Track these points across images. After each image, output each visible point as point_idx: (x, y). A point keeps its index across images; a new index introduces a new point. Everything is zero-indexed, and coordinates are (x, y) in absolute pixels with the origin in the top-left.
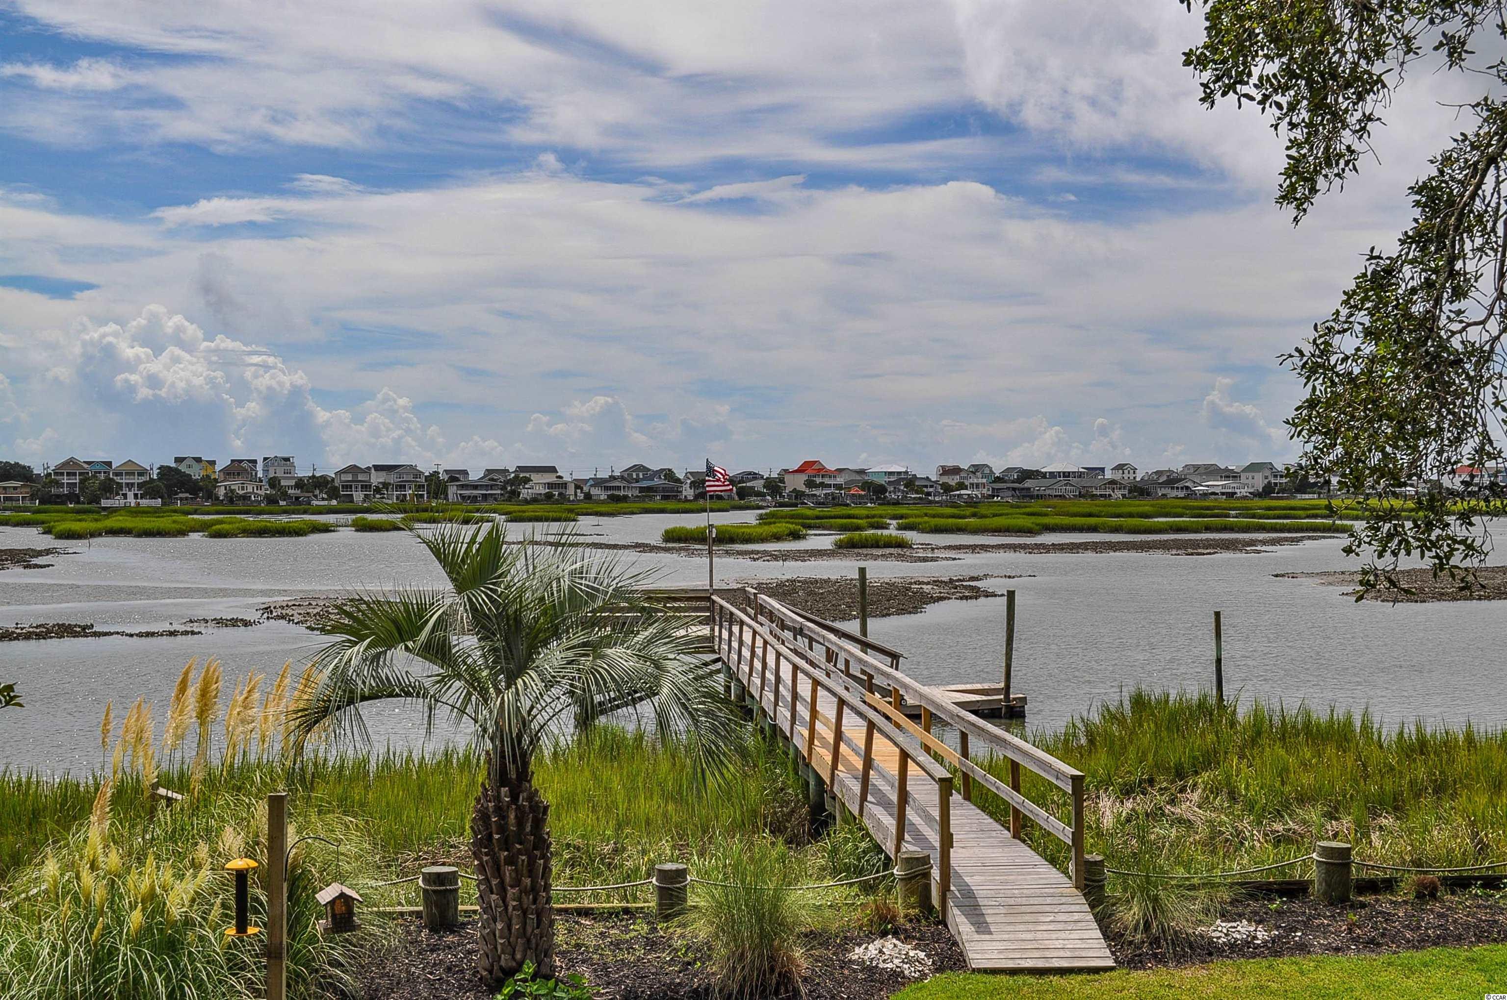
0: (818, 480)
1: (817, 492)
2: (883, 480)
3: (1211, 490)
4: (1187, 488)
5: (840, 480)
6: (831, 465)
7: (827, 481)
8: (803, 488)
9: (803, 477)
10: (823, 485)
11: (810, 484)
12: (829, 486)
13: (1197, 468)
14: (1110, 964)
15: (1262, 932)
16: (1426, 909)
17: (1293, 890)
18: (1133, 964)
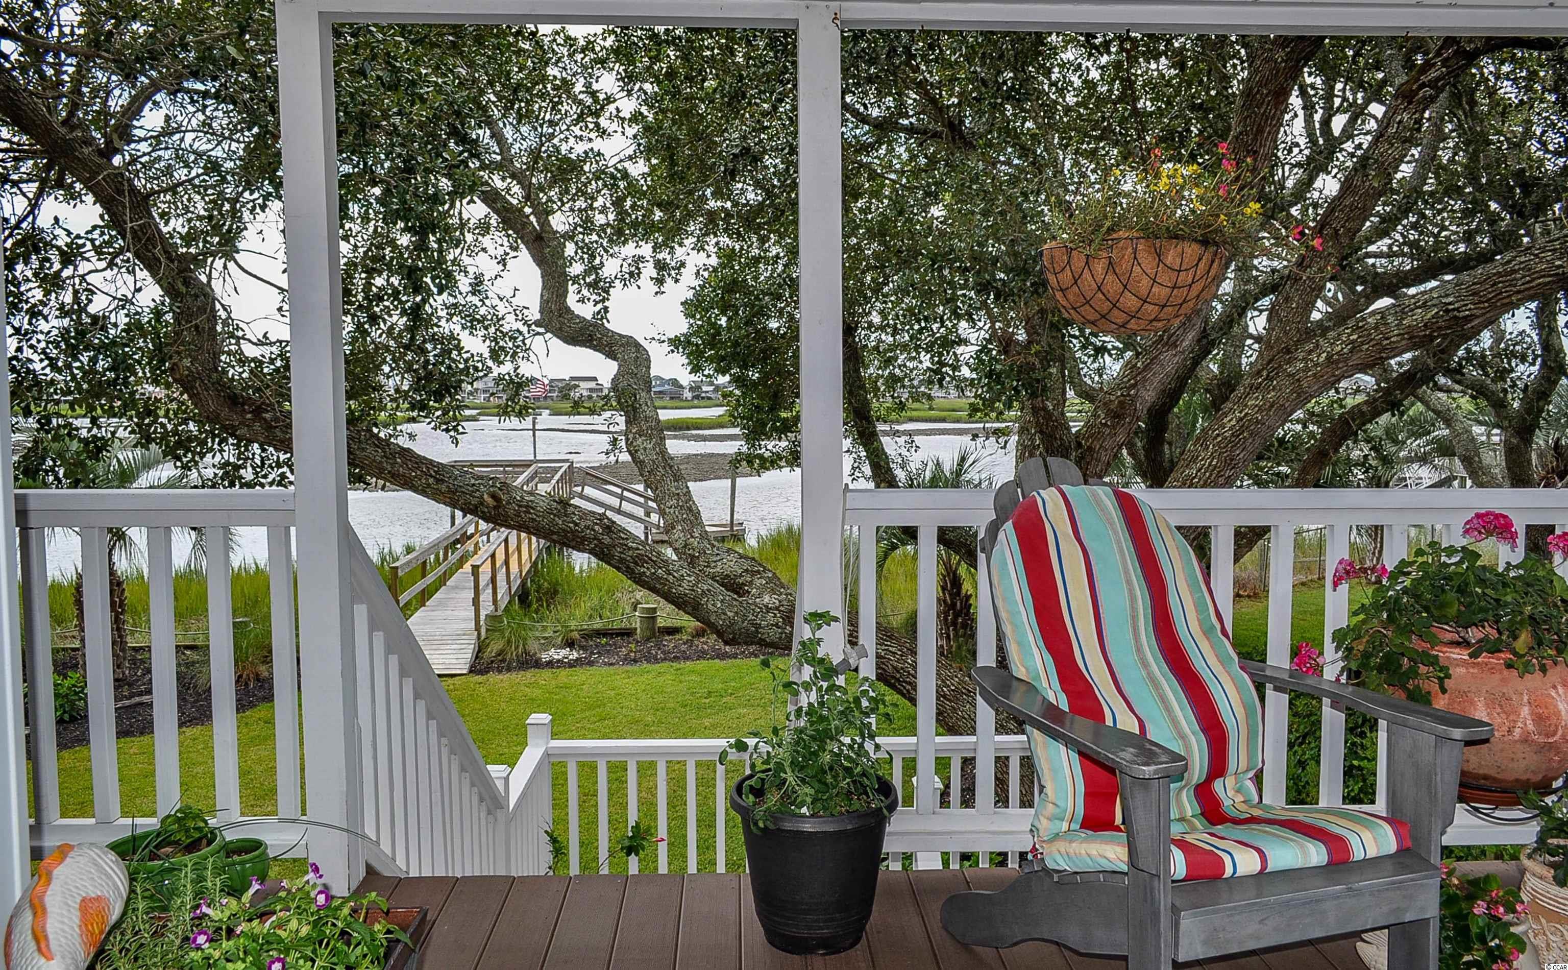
14: (465, 672)
15: (575, 655)
16: (689, 643)
17: (627, 633)
18: (481, 672)
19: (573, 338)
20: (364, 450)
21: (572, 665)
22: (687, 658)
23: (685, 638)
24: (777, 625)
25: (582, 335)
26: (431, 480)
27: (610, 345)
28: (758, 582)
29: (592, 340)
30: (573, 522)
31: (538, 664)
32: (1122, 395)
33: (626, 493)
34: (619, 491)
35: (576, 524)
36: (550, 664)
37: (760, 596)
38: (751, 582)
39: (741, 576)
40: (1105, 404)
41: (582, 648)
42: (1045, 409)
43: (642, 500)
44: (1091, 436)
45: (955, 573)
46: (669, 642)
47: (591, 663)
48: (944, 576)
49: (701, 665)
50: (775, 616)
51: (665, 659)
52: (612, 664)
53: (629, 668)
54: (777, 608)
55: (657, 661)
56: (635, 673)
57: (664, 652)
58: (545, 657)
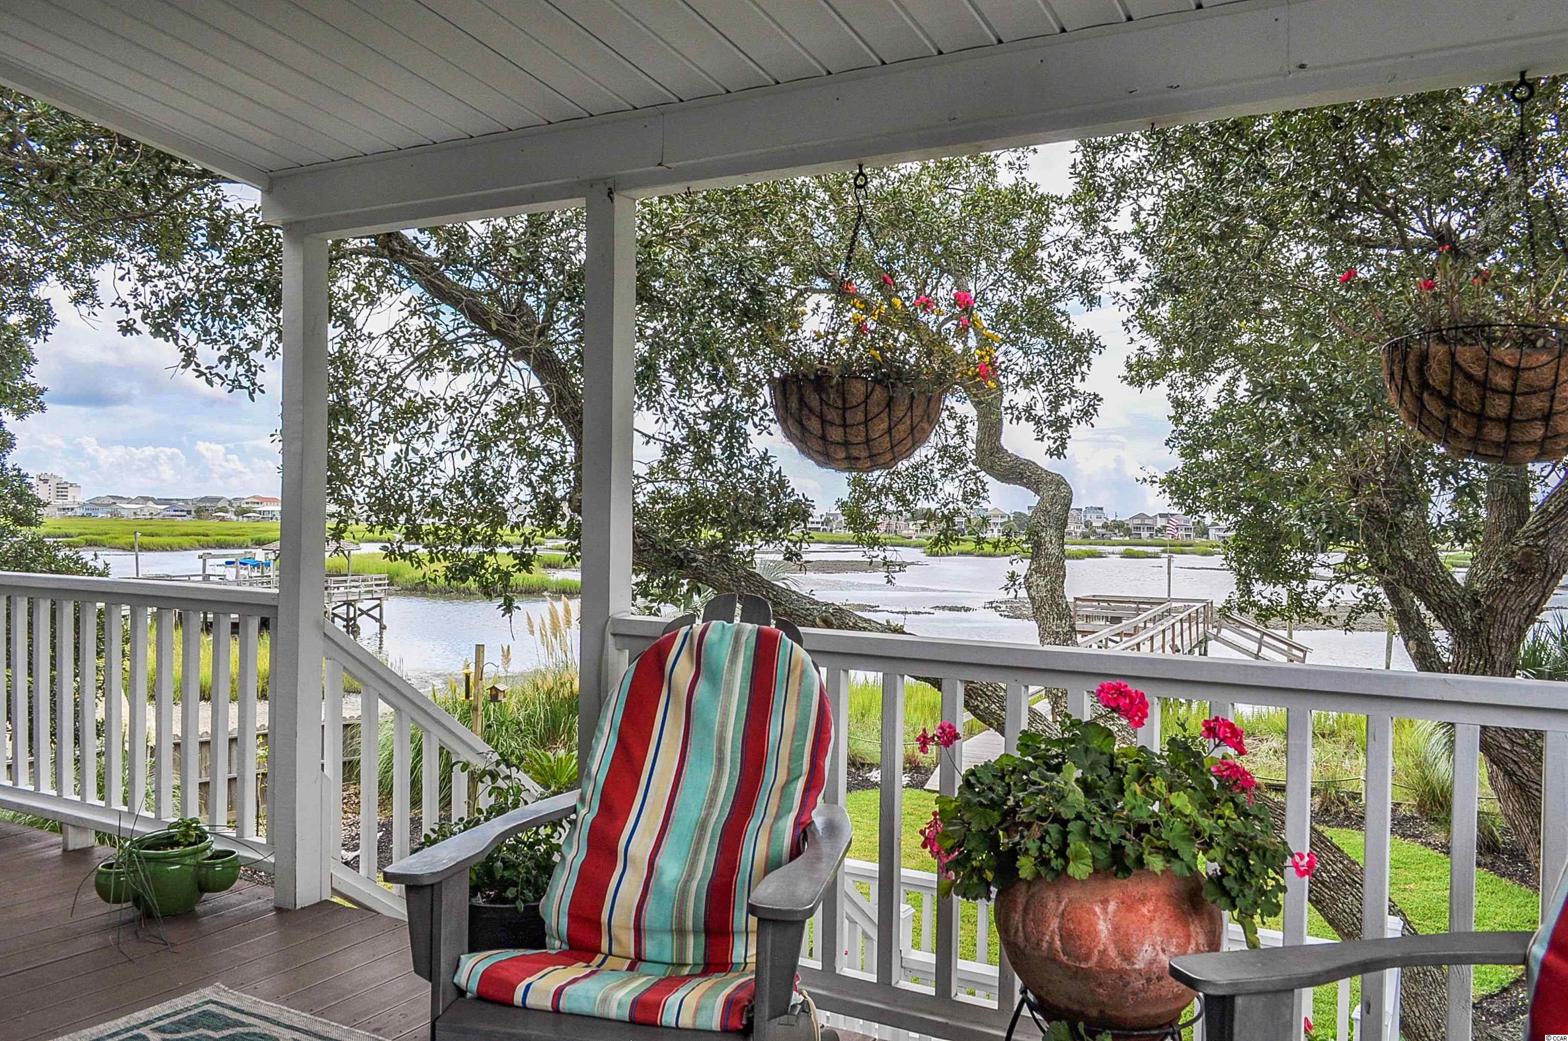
25: (1013, 473)
27: (1037, 483)
29: (1022, 479)
32: (1527, 545)
33: (1266, 638)
34: (1258, 635)
40: (1507, 556)
42: (1403, 558)
43: (1285, 647)
44: (1491, 593)
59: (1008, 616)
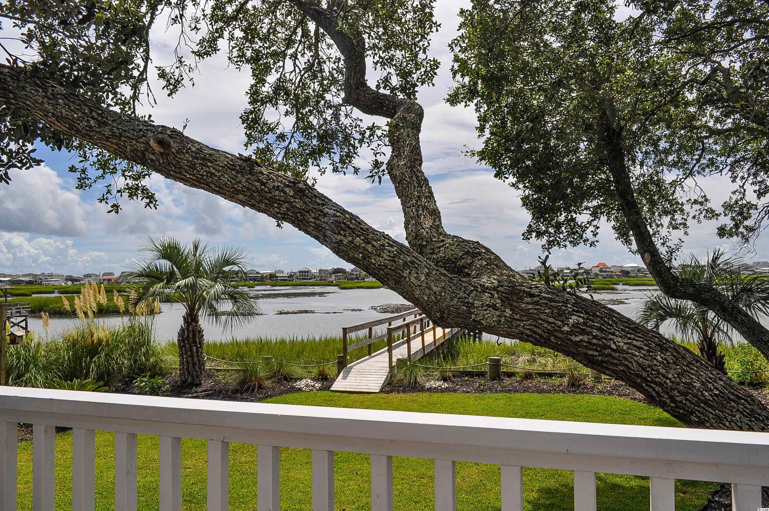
0: (604, 270)
1: (603, 273)
2: (629, 270)
3: (763, 271)
4: (753, 271)
5: (612, 269)
6: (609, 265)
7: (607, 270)
8: (598, 272)
9: (599, 269)
10: (605, 271)
11: (601, 271)
12: (608, 272)
13: (759, 263)
14: (378, 391)
15: (446, 385)
16: (520, 382)
17: (481, 374)
18: (388, 392)
19: (367, 106)
20: (24, 88)
21: (442, 391)
22: (517, 391)
23: (518, 379)
24: (494, 307)
26: (92, 123)
28: (478, 263)
30: (259, 181)
31: (422, 389)
35: (263, 184)
36: (430, 390)
37: (478, 276)
38: (471, 265)
39: (462, 258)
41: (452, 382)
45: (710, 339)
46: (507, 381)
47: (455, 391)
48: (702, 342)
49: (526, 396)
50: (492, 297)
51: (502, 391)
52: (468, 392)
53: (477, 395)
54: (495, 289)
55: (496, 392)
56: (481, 399)
57: (502, 387)
58: (427, 385)
59: (381, 312)
